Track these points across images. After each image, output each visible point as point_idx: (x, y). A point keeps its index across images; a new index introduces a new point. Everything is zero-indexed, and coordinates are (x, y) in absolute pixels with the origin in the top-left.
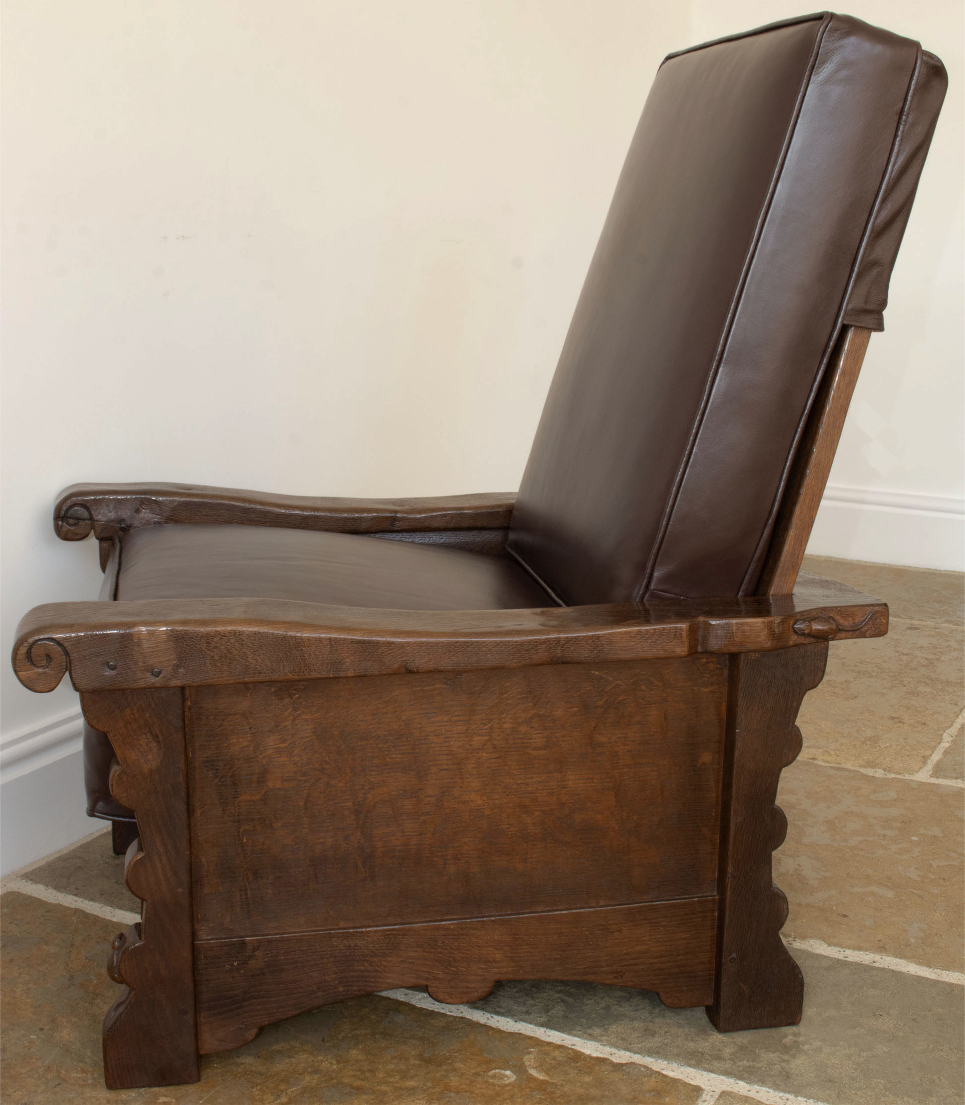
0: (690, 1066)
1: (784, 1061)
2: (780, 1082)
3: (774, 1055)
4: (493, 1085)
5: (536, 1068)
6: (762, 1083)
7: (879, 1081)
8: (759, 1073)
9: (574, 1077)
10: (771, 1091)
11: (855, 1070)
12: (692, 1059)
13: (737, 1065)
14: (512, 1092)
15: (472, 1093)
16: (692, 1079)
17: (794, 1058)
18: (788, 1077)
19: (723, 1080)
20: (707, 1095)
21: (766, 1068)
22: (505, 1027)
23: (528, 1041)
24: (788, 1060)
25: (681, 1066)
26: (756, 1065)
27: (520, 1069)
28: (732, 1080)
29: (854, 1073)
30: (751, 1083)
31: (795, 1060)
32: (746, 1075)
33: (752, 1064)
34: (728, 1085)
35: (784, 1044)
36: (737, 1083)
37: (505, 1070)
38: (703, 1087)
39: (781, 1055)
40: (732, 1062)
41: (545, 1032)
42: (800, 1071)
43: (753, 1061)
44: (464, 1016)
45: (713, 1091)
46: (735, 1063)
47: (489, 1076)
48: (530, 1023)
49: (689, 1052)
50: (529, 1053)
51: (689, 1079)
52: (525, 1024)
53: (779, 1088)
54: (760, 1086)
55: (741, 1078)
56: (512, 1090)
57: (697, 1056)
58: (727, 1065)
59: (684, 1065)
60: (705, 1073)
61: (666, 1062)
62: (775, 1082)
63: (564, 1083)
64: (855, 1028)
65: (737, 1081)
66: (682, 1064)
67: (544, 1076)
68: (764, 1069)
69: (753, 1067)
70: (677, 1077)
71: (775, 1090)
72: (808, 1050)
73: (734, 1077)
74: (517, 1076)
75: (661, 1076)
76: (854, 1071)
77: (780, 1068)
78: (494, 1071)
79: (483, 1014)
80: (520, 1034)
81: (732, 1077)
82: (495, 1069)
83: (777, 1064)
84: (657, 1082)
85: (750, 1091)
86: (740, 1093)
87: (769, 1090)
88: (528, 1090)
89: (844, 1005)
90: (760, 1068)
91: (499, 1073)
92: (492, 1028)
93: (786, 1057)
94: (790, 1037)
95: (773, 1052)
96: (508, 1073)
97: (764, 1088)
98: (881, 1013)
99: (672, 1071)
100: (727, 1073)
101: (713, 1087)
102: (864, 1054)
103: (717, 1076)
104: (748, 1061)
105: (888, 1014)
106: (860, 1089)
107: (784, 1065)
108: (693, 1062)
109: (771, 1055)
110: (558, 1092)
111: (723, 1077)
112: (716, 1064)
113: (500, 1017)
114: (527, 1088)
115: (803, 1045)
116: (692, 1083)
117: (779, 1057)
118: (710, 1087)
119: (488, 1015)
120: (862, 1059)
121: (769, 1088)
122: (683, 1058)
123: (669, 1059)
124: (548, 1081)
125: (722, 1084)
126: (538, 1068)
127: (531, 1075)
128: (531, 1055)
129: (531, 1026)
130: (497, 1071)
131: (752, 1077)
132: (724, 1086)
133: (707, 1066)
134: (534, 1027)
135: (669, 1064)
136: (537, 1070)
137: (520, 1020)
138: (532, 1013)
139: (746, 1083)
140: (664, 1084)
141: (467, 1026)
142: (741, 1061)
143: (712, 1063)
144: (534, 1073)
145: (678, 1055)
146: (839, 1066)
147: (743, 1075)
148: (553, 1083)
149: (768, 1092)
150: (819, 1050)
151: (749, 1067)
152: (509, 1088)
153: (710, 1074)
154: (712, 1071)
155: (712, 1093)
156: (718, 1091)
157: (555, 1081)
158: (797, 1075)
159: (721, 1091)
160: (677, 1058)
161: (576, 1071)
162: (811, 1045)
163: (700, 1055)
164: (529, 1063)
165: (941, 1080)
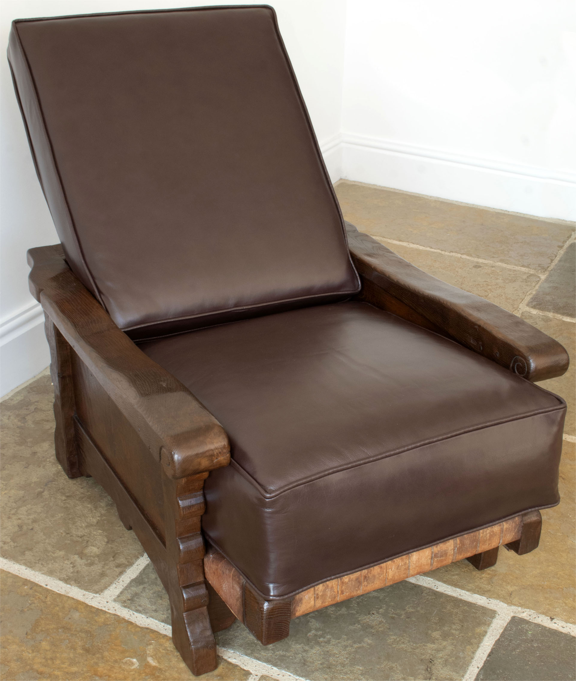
0: (246, 655)
1: (305, 651)
2: (299, 668)
3: (299, 646)
4: (123, 670)
5: (151, 656)
6: (288, 669)
7: (359, 667)
8: (287, 660)
9: (174, 664)
10: (292, 675)
11: (347, 658)
12: (248, 649)
13: (276, 654)
14: (133, 676)
15: (109, 676)
16: (245, 665)
17: (311, 649)
18: (304, 664)
19: (265, 666)
20: (252, 678)
21: (292, 657)
22: (141, 622)
23: (151, 635)
24: (308, 650)
25: (241, 654)
26: (288, 654)
27: (142, 658)
28: (270, 666)
29: (345, 661)
30: (281, 669)
31: (312, 650)
32: (279, 663)
33: (285, 653)
34: (267, 670)
35: (308, 637)
36: (272, 669)
37: (133, 658)
38: (251, 671)
39: (304, 646)
40: (273, 652)
41: (164, 626)
42: (313, 659)
43: (286, 651)
44: (116, 613)
45: (257, 675)
46: (274, 652)
47: (123, 662)
48: (156, 619)
49: (249, 644)
50: (151, 644)
51: (244, 665)
52: (152, 619)
53: (297, 673)
54: (286, 671)
55: (275, 665)
56: (134, 674)
57: (253, 646)
58: (269, 654)
59: (243, 654)
60: (254, 660)
61: (233, 651)
62: (295, 668)
63: (167, 668)
64: (355, 624)
65: (273, 667)
66: (242, 653)
67: (156, 663)
68: (291, 658)
69: (284, 656)
70: (237, 664)
71: (294, 674)
72: (322, 642)
73: (271, 664)
74: (139, 663)
75: (227, 664)
76: (345, 660)
77: (301, 657)
78: (126, 659)
79: (129, 611)
80: (147, 628)
81: (270, 665)
82: (127, 657)
83: (300, 654)
84: (223, 668)
85: (279, 675)
86: (272, 677)
87: (290, 674)
88: (144, 674)
89: (352, 606)
90: (288, 657)
91: (129, 660)
92: (131, 623)
93: (307, 648)
94: (313, 632)
95: (300, 644)
96: (135, 660)
97: (288, 673)
98: (373, 612)
99: (235, 659)
100: (268, 661)
101: (257, 671)
102: (356, 646)
103: (261, 663)
104: (283, 651)
105: (378, 613)
106: (346, 673)
107: (304, 654)
108: (249, 652)
109: (298, 646)
110: (162, 676)
111: (265, 664)
112: (263, 653)
113: (138, 614)
114: (143, 673)
115: (319, 638)
116: (245, 668)
117: (303, 648)
118: (255, 672)
119: (131, 612)
120: (353, 650)
121: (291, 673)
122: (244, 648)
123: (235, 649)
124: (157, 667)
125: (263, 669)
126: (154, 657)
127: (148, 662)
128: (151, 646)
129: (156, 621)
130: (128, 659)
131: (282, 664)
132: (264, 671)
133: (257, 655)
134: (158, 622)
135: (234, 653)
136: (153, 658)
137: (150, 616)
138: (158, 611)
139: (278, 668)
140: (227, 670)
141: (117, 622)
142: (278, 651)
143: (261, 652)
144: (150, 660)
145: (241, 646)
146: (338, 656)
147: (277, 662)
148: (160, 669)
149: (290, 676)
150: (328, 642)
151: (283, 656)
152: (132, 673)
153: (258, 661)
154: (258, 659)
155: (255, 676)
156: (260, 675)
157: (162, 667)
158: (310, 662)
159: (262, 675)
160: (240, 648)
161: (176, 659)
162: (324, 638)
163: (254, 646)
164: (149, 652)
165: (397, 667)
